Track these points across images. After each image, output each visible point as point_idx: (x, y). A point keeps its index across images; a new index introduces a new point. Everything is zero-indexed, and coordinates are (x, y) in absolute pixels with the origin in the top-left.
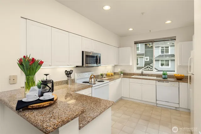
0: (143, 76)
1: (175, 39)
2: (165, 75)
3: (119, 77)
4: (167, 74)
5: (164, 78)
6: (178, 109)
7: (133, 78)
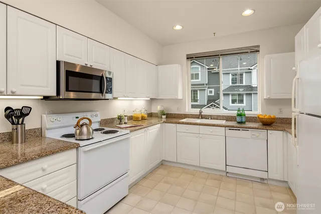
0: (202, 118)
1: (259, 51)
2: (241, 116)
3: (159, 121)
4: (245, 115)
5: (239, 123)
6: (265, 182)
7: (183, 123)
